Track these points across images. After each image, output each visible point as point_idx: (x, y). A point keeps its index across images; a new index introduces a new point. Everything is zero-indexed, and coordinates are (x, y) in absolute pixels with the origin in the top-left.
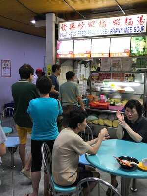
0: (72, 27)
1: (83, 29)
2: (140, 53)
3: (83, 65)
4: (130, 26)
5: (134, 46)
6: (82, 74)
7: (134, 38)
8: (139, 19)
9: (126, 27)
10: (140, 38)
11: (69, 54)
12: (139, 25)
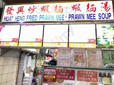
0: (21, 10)
1: (34, 13)
2: (111, 44)
3: (30, 57)
4: (93, 13)
5: (100, 34)
6: (28, 66)
7: (99, 26)
8: (103, 5)
9: (89, 13)
10: (108, 26)
11: (13, 41)
12: (105, 12)
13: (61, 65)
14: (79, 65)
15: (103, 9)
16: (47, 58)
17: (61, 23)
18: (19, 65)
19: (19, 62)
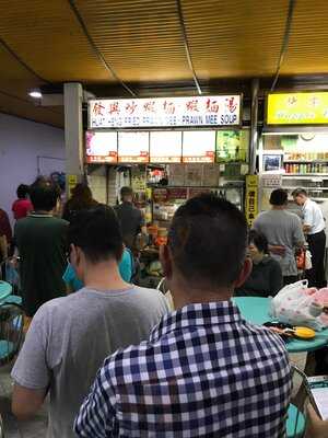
0: (115, 109)
1: (135, 114)
2: (232, 158)
3: (122, 174)
4: (214, 114)
5: (221, 145)
7: (221, 133)
8: (228, 103)
9: (208, 114)
10: (231, 133)
11: (110, 155)
12: (229, 113)
13: (173, 184)
14: (193, 184)
15: (228, 109)
16: (151, 173)
17: (173, 128)
18: (107, 188)
19: (107, 184)
